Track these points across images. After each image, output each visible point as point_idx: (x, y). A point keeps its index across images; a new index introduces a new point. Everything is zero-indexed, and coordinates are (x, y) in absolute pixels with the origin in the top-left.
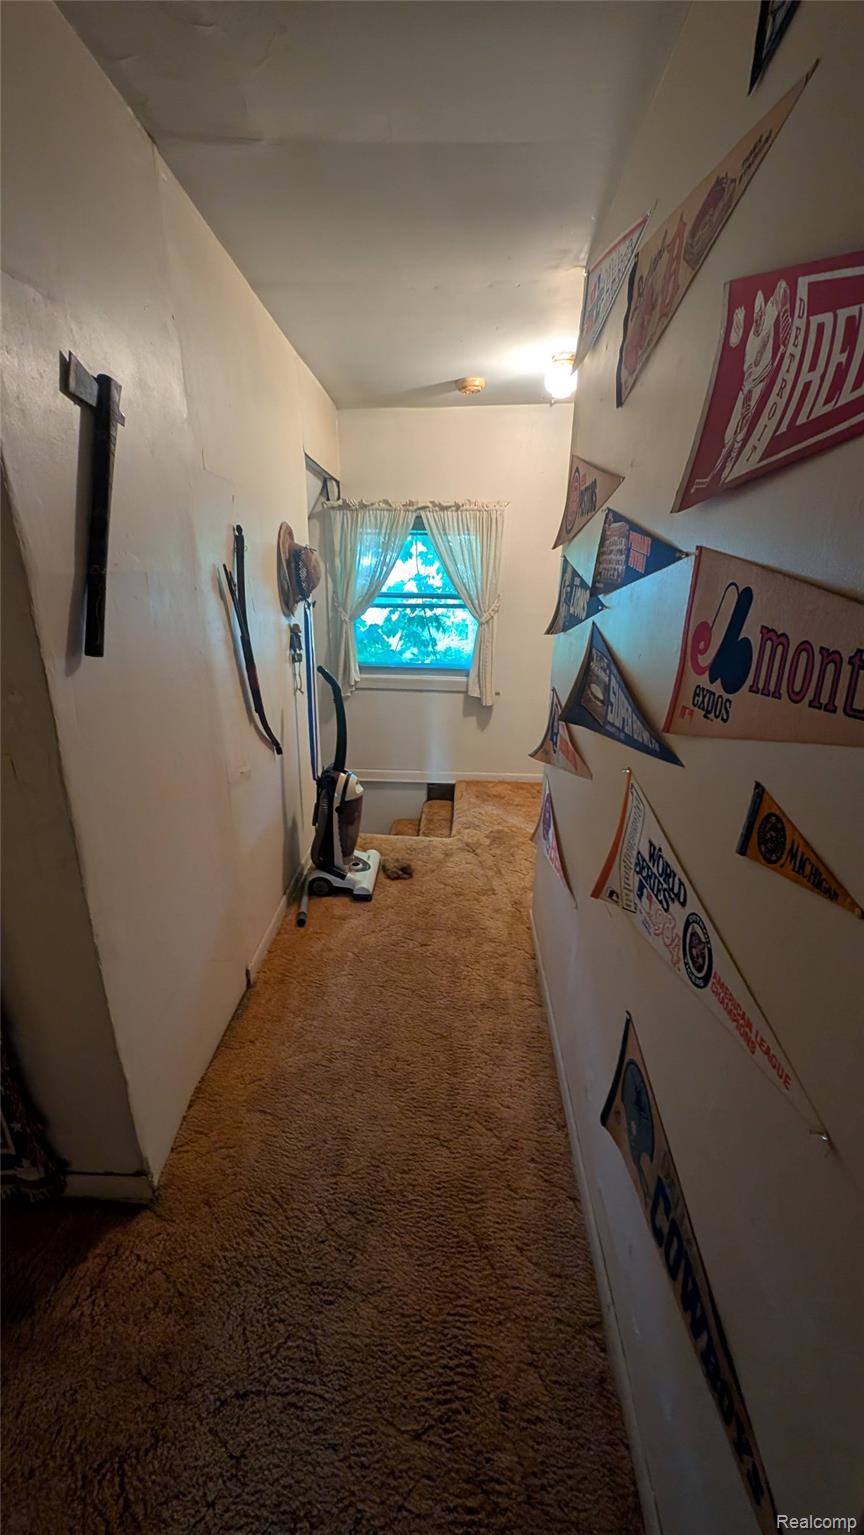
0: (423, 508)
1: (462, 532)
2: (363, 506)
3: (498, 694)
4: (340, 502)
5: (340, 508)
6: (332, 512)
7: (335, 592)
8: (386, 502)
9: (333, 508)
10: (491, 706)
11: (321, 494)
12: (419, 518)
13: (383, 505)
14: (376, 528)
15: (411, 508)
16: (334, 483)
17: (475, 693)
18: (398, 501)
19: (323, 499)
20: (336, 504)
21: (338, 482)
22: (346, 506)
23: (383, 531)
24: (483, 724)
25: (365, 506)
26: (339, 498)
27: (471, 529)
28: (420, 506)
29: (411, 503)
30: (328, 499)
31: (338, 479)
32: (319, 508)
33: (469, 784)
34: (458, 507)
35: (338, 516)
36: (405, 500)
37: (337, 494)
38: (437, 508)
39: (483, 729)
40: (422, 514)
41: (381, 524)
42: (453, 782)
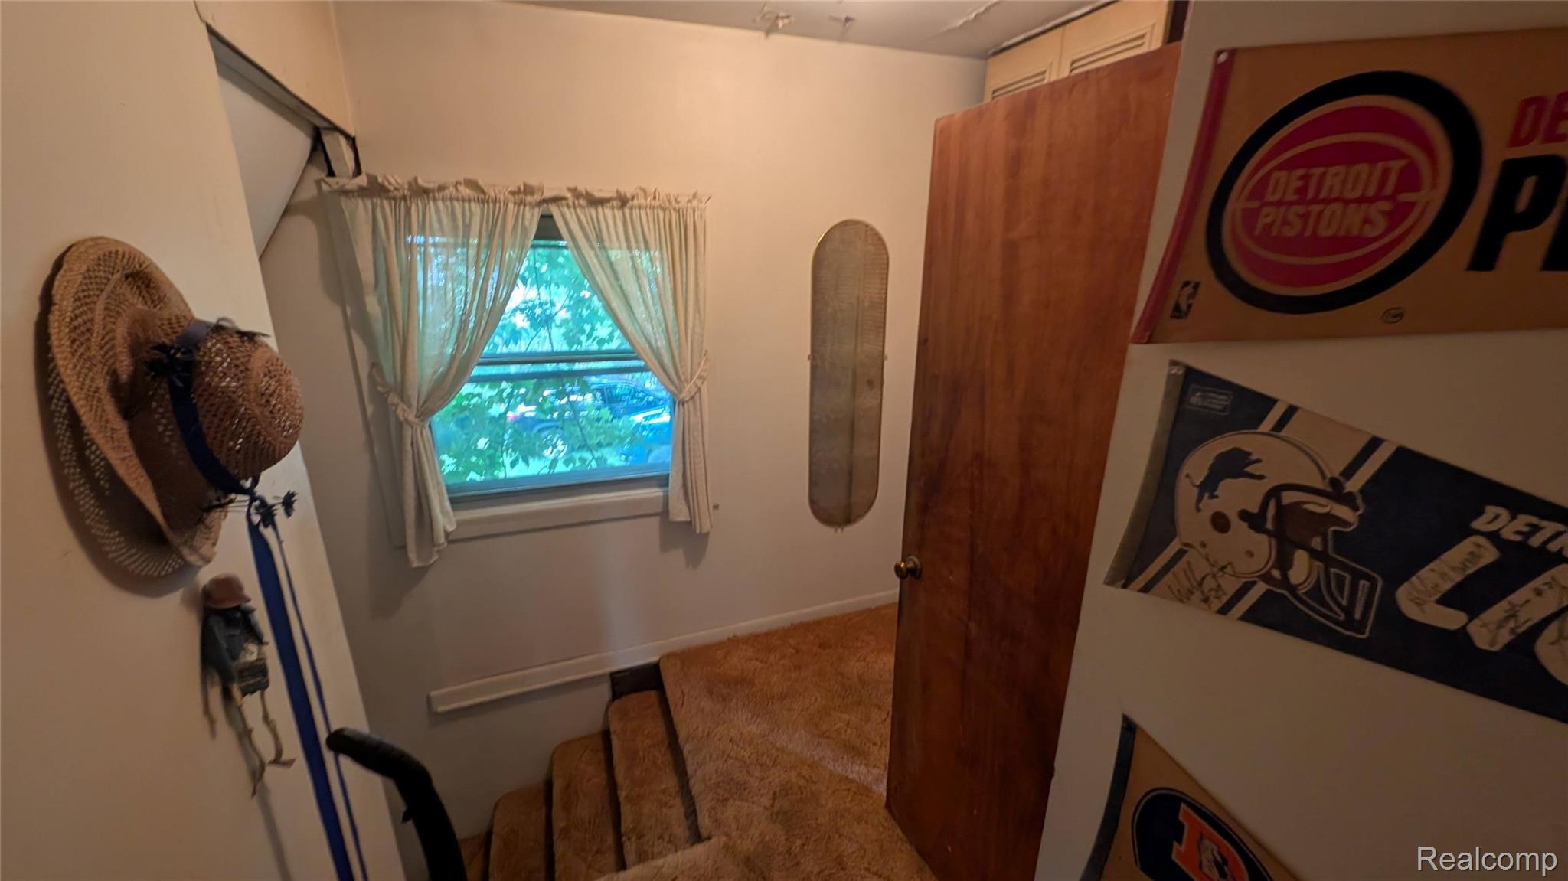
0: (556, 200)
1: (633, 244)
2: (422, 193)
3: (716, 507)
4: (362, 180)
5: (362, 192)
6: (343, 200)
7: (375, 365)
8: (472, 184)
9: (345, 192)
11: (310, 160)
12: (546, 218)
13: (465, 191)
14: (456, 236)
15: (529, 199)
16: (343, 141)
17: (680, 513)
18: (499, 181)
19: (317, 173)
20: (354, 184)
21: (352, 141)
22: (376, 190)
23: (474, 241)
25: (426, 192)
26: (358, 171)
27: (652, 242)
28: (547, 194)
29: (529, 190)
30: (331, 173)
31: (352, 132)
32: (309, 192)
34: (623, 201)
35: (360, 212)
36: (517, 183)
37: (351, 164)
38: (582, 202)
40: (554, 210)
41: (467, 227)
42: (654, 659)
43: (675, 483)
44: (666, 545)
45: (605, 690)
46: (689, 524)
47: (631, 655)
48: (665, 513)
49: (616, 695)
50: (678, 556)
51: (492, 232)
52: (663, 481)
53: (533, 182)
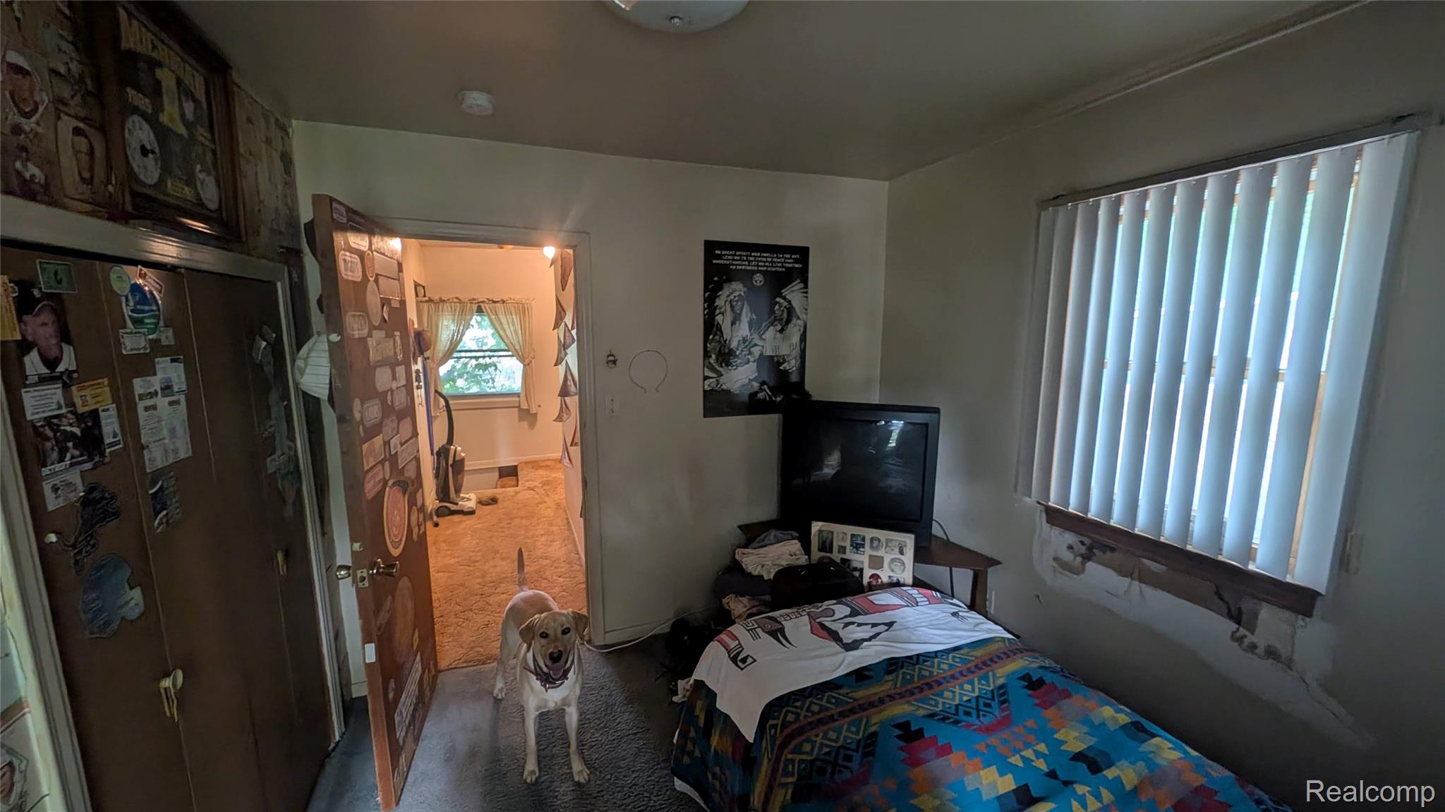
0: (482, 302)
1: (507, 314)
2: (442, 300)
3: (539, 406)
4: (427, 298)
5: (427, 301)
6: (421, 304)
8: (457, 298)
9: (422, 302)
10: (536, 414)
12: (479, 307)
13: (455, 300)
14: (452, 313)
15: (474, 302)
16: (422, 288)
17: (525, 406)
18: (465, 297)
20: (424, 300)
21: (424, 287)
22: (430, 301)
23: (457, 315)
24: (532, 425)
25: (444, 301)
26: (425, 296)
27: (513, 313)
28: (480, 300)
29: (474, 299)
30: (418, 297)
31: (424, 285)
33: (527, 463)
34: (504, 302)
35: (426, 305)
36: (470, 297)
37: (423, 293)
38: (491, 302)
39: (533, 429)
40: (482, 304)
41: (455, 310)
42: (516, 464)
43: (523, 396)
44: (520, 419)
45: (496, 474)
46: (528, 410)
47: (506, 461)
48: (519, 407)
49: (501, 477)
50: (525, 424)
51: (463, 311)
52: (518, 395)
53: (475, 297)
